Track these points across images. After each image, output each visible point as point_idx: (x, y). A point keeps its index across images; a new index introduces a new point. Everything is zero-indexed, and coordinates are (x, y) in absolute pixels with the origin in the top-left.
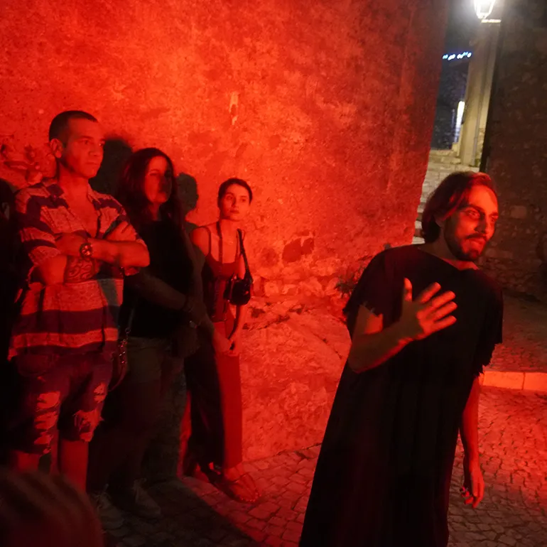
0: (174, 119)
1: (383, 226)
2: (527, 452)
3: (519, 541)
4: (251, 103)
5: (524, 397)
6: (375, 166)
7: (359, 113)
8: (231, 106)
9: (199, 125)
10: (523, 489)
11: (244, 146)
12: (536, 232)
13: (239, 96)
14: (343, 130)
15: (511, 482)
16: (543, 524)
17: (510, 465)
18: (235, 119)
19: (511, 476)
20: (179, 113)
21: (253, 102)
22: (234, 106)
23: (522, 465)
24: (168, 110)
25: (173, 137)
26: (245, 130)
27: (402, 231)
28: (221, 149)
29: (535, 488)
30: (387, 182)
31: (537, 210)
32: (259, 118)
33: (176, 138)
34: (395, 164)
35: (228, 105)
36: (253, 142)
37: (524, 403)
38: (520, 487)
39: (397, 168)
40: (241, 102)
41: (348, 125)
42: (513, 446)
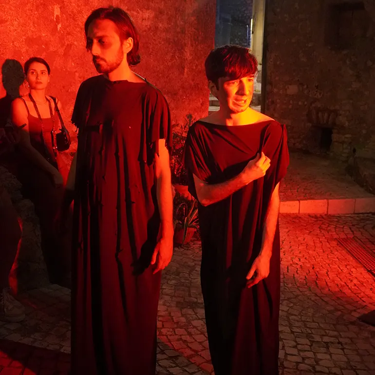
0: (12, 28)
1: (184, 102)
2: (300, 253)
3: (291, 307)
4: (71, 13)
5: (300, 217)
6: (173, 57)
7: (156, 17)
8: (55, 16)
9: (32, 32)
10: (296, 275)
11: (70, 46)
12: (306, 103)
13: (61, 8)
14: (145, 31)
15: (288, 272)
16: (309, 296)
17: (288, 261)
18: (59, 26)
19: (288, 268)
20: (15, 23)
21: (72, 12)
22: (57, 16)
23: (296, 260)
24: (7, 21)
25: (13, 42)
26: (69, 34)
27: (199, 104)
28: (52, 49)
29: (305, 274)
30: (184, 69)
31: (305, 86)
32: (78, 24)
33: (15, 43)
34: (189, 55)
35: (53, 16)
36: (75, 43)
37: (300, 221)
38: (294, 274)
39: (191, 58)
40: (62, 12)
41: (149, 27)
42: (290, 249)
